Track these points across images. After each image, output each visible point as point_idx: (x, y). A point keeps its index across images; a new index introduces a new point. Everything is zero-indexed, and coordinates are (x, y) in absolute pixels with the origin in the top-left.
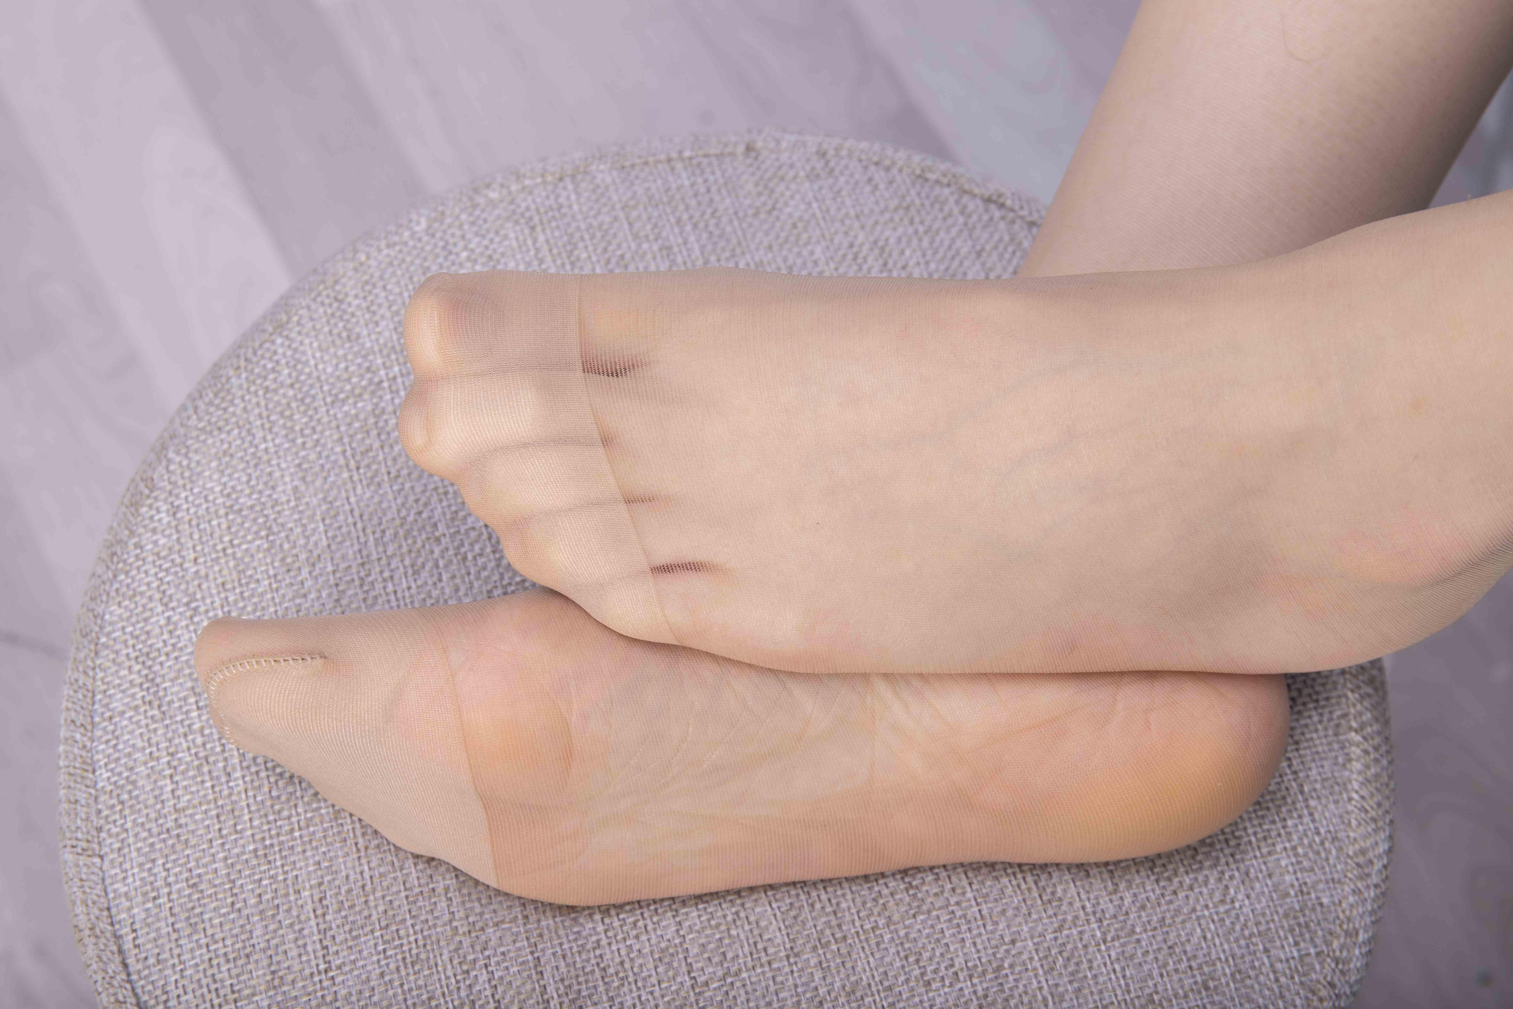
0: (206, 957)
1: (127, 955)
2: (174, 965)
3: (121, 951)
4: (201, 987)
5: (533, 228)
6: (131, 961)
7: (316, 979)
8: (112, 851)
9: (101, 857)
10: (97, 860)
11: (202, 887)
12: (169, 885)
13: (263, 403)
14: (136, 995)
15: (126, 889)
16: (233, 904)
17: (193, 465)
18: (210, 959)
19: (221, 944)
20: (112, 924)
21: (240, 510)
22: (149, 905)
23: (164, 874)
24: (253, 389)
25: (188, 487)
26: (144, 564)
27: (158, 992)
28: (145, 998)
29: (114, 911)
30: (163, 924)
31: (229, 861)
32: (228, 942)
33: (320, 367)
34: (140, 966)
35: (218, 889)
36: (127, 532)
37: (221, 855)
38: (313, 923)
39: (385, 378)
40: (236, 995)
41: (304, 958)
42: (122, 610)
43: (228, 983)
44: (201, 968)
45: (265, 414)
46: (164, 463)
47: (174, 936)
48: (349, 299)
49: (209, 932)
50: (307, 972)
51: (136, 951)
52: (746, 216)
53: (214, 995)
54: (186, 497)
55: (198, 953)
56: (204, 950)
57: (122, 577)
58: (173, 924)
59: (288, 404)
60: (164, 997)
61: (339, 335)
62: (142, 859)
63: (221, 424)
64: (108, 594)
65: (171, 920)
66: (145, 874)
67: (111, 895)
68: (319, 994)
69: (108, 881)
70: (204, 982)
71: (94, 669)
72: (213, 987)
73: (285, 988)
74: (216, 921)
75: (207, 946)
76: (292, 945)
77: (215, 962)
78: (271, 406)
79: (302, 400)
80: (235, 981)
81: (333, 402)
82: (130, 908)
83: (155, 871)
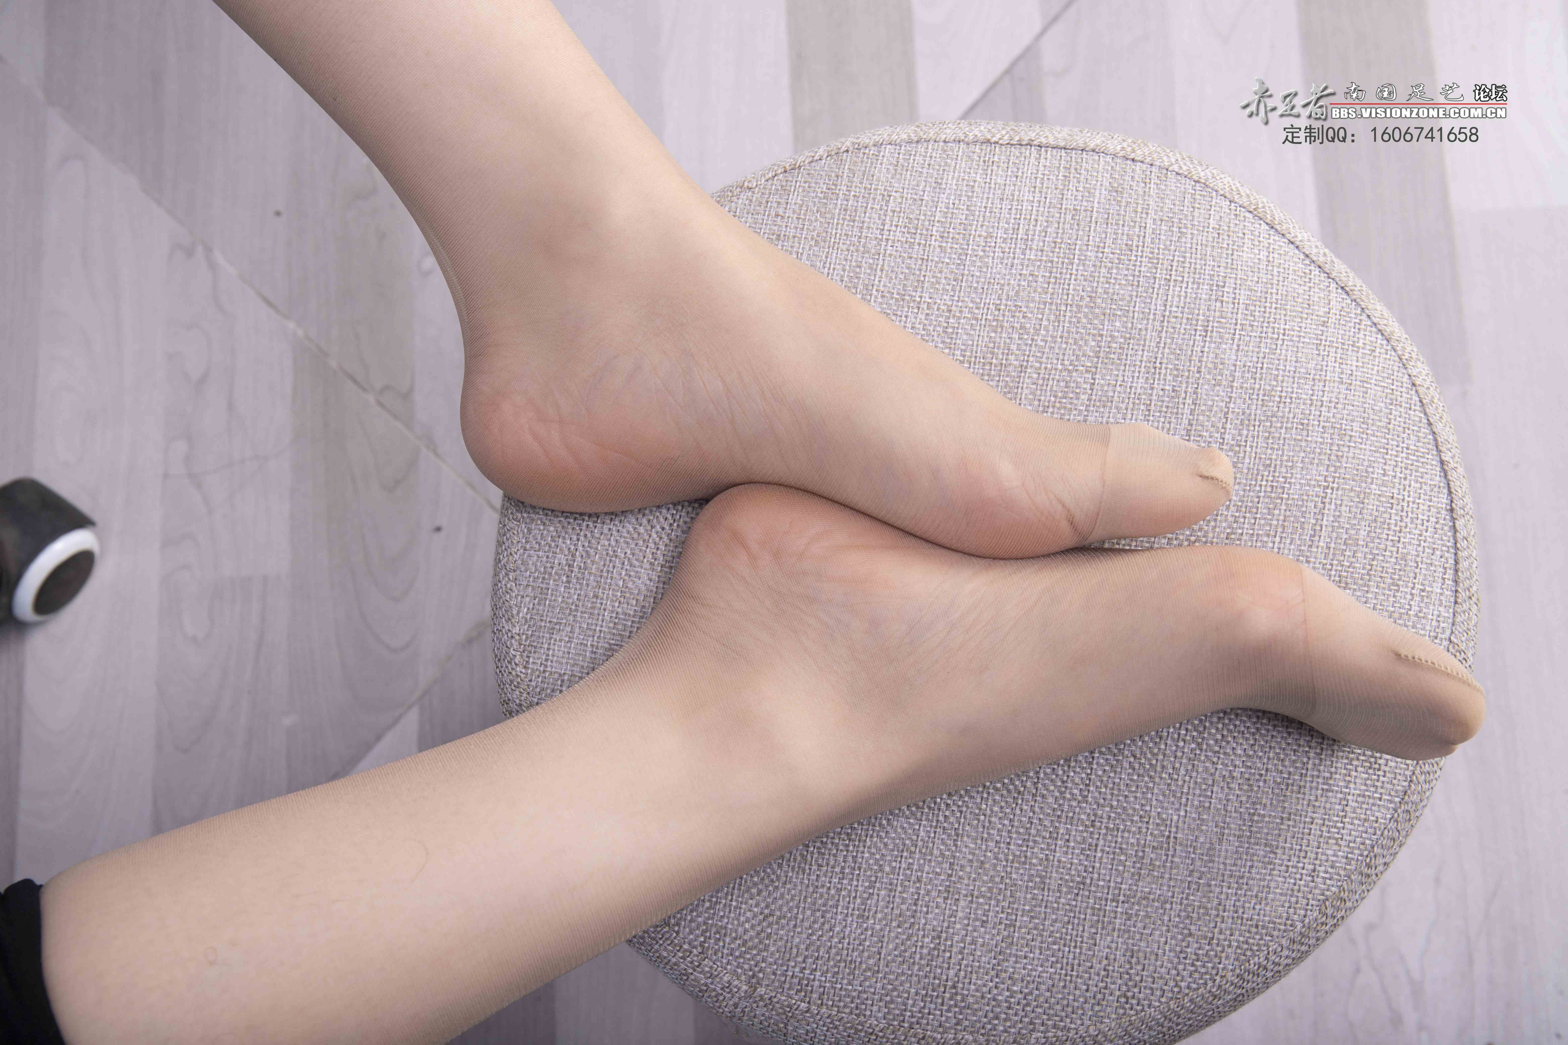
0: (1402, 534)
1: (1453, 566)
2: (1425, 542)
3: (1456, 571)
4: (1411, 518)
5: (954, 987)
6: (1452, 561)
7: (1335, 485)
8: (1441, 640)
9: (1450, 639)
10: (1452, 638)
11: (1390, 581)
12: (1412, 594)
13: (1216, 930)
14: (1455, 537)
15: (1440, 609)
16: (1373, 560)
17: (1287, 905)
18: (1400, 532)
19: (1390, 538)
20: (1456, 591)
21: (1266, 845)
22: (1428, 589)
23: (1412, 603)
24: (1219, 949)
25: (1296, 888)
26: (1350, 842)
27: (1440, 531)
28: (1449, 534)
29: (1452, 600)
30: (1423, 571)
31: (1366, 589)
32: (1385, 536)
33: (1163, 940)
34: (1446, 555)
35: (1380, 574)
36: (1353, 877)
37: (1370, 595)
38: (1325, 523)
39: (1120, 904)
40: (1391, 501)
41: (1339, 502)
42: (1377, 814)
43: (1393, 511)
44: (1408, 530)
45: (1219, 920)
46: (1307, 920)
47: (1419, 559)
48: (1118, 993)
49: (1395, 549)
50: (1340, 492)
51: (1446, 565)
52: (790, 920)
53: (1405, 508)
54: (1301, 880)
55: (1407, 540)
56: (1402, 540)
57: (1368, 842)
58: (1417, 567)
59: (1199, 919)
60: (1437, 526)
61: (1138, 963)
62: (1424, 621)
63: (1254, 930)
64: (1382, 835)
65: (1418, 571)
66: (1425, 610)
67: (1451, 610)
68: (1337, 475)
69: (1450, 621)
70: (1408, 520)
71: (1411, 781)
72: (1404, 514)
73: (1358, 489)
74: (1388, 553)
75: (1399, 541)
76: (1344, 514)
77: (1398, 528)
78: (1212, 925)
79: (1188, 917)
80: (1389, 510)
81: (1166, 902)
82: (1441, 594)
83: (1418, 609)
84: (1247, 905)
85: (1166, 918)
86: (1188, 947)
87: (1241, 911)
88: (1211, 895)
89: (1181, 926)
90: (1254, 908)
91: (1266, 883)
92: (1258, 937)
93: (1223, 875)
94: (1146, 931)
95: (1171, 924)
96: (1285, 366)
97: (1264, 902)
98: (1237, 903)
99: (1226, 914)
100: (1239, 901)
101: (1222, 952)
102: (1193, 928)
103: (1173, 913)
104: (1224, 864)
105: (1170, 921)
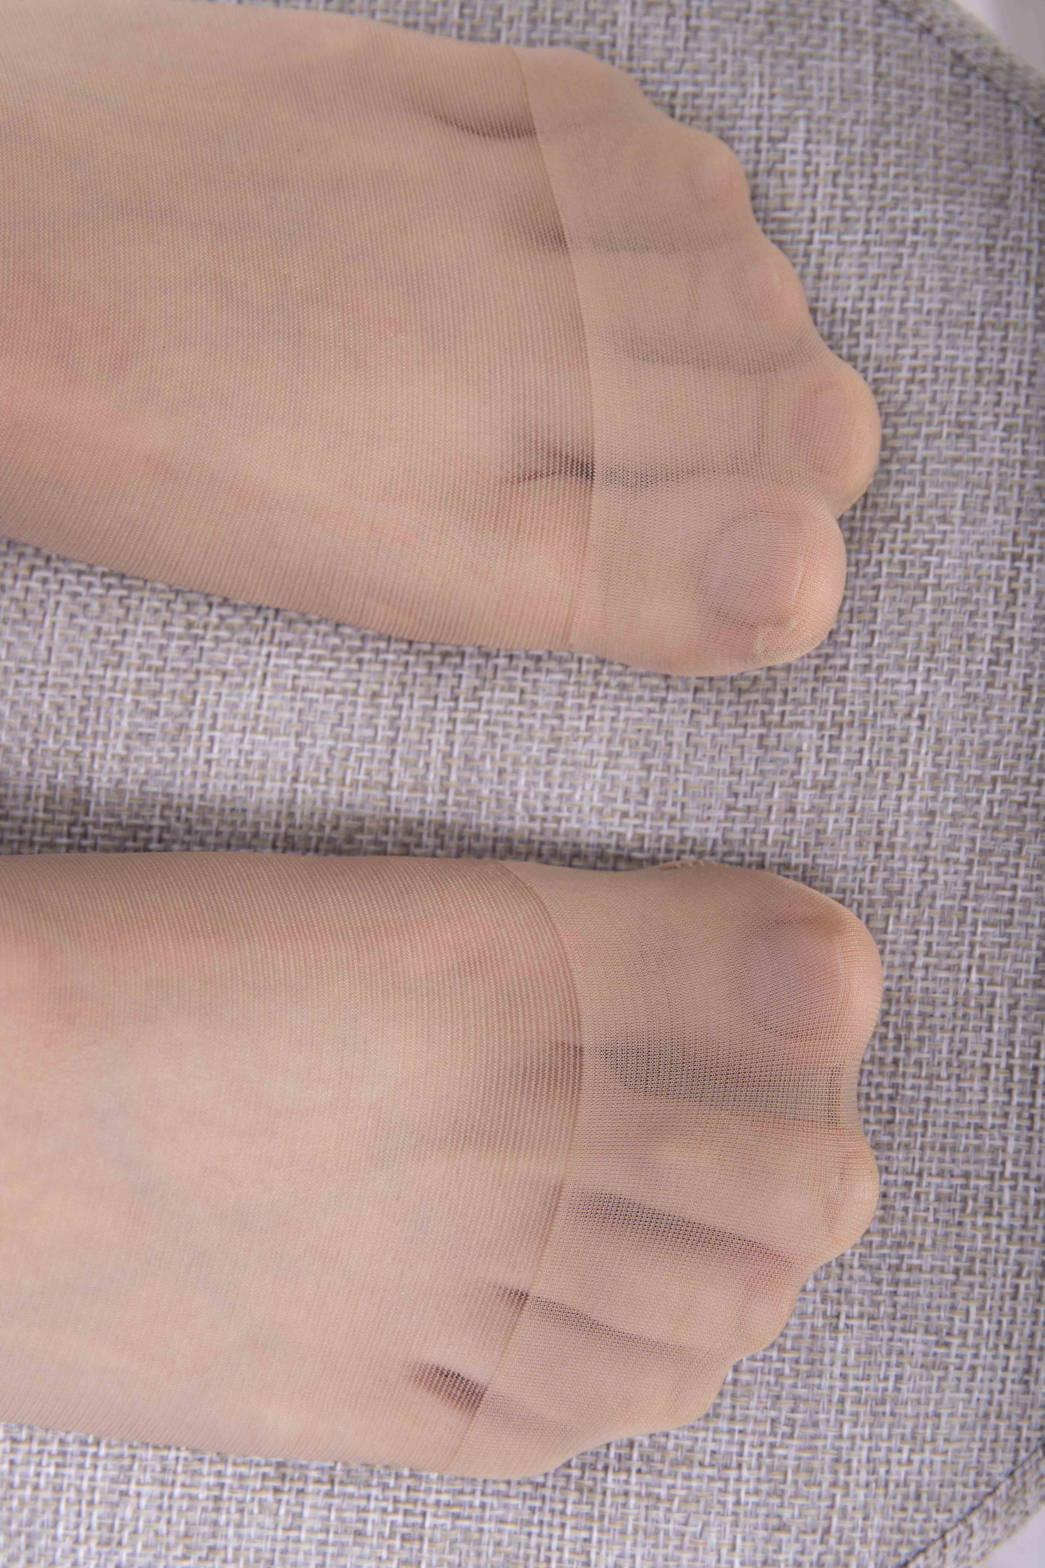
84: (894, 1457)
85: (730, 1499)
86: (778, 1551)
87: (882, 1470)
88: (820, 1443)
89: (763, 1511)
90: (910, 1461)
91: (931, 1409)
92: (920, 1516)
93: (842, 1401)
94: (690, 1529)
95: (741, 1510)
96: (921, 301)
97: (928, 1447)
98: (875, 1455)
99: (852, 1478)
100: (878, 1449)
101: (850, 1553)
102: (786, 1513)
103: (744, 1488)
104: (844, 1377)
105: (737, 1503)
